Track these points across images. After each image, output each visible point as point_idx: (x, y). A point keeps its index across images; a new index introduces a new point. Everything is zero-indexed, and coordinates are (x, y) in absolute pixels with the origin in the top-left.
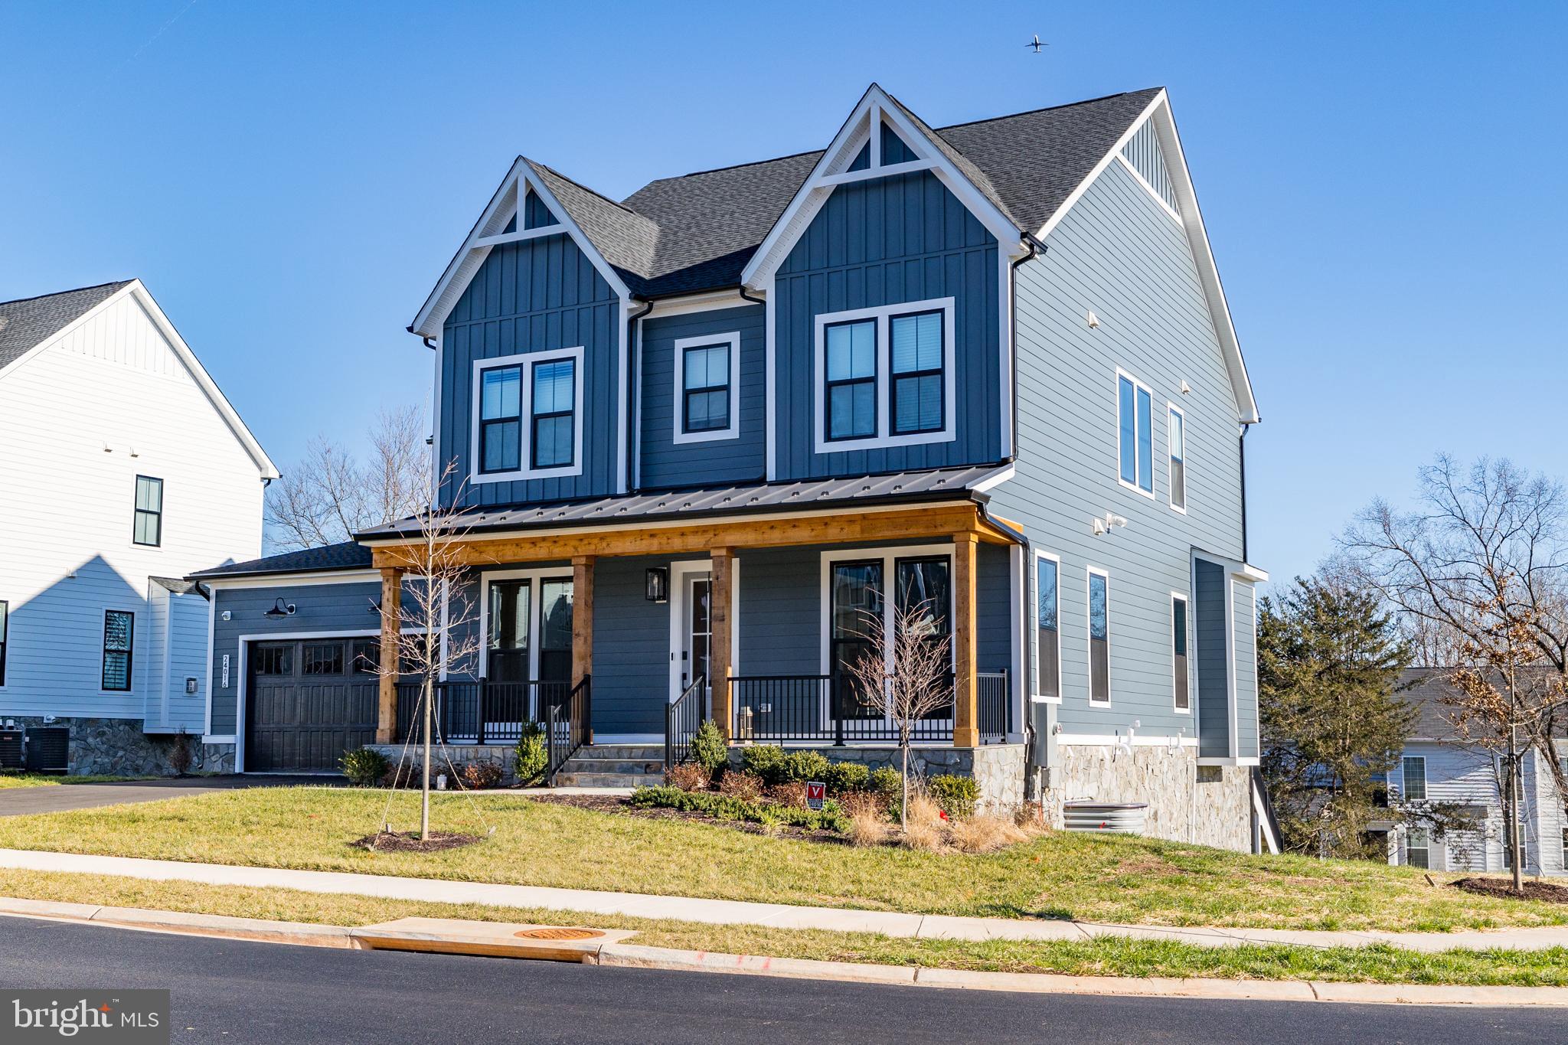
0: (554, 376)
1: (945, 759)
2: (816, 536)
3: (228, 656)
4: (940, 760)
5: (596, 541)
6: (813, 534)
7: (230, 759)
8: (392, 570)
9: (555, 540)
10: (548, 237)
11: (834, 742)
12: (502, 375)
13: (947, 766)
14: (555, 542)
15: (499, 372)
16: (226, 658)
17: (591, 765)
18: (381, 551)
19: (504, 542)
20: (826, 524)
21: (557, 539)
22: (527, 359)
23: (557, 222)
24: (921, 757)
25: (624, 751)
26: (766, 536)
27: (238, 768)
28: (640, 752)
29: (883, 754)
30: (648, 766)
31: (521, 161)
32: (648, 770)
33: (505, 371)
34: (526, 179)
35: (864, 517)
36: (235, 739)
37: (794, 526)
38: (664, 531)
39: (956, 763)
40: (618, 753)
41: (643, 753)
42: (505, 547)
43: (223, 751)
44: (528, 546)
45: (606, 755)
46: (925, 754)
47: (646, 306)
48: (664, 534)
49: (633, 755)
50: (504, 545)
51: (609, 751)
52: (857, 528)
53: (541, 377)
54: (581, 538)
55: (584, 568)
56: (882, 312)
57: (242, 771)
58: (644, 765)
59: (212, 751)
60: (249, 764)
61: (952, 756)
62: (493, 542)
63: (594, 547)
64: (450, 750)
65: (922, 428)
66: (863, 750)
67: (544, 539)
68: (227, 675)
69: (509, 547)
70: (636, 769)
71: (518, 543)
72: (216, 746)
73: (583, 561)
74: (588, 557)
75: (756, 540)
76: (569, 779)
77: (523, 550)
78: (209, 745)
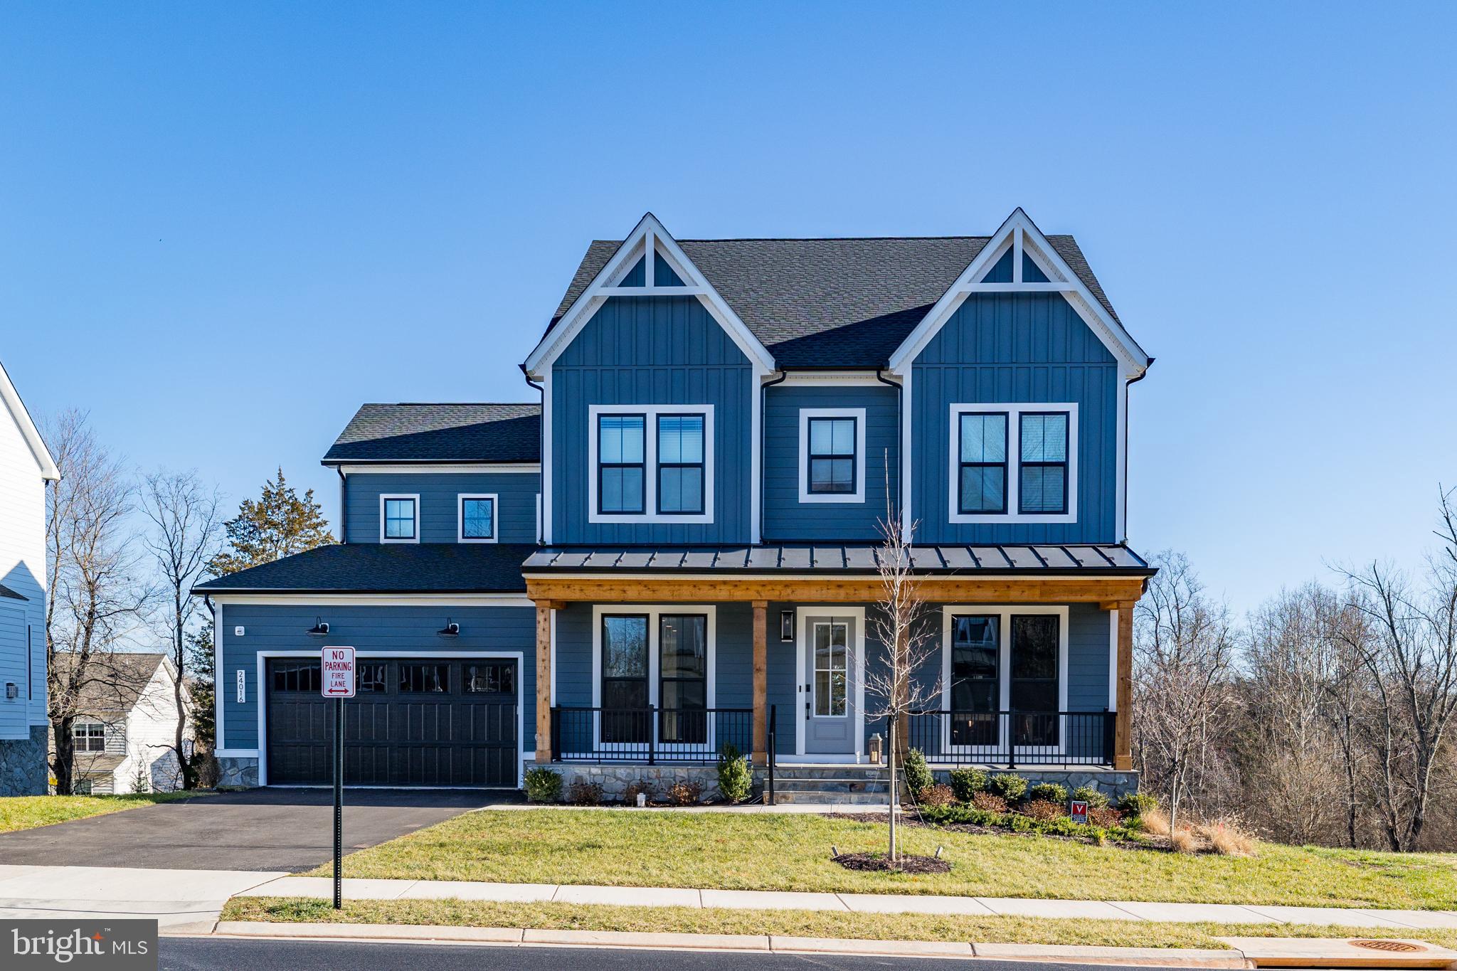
0: (681, 428)
1: (1115, 780)
2: (999, 596)
3: (243, 671)
4: (1111, 781)
5: (779, 587)
6: (997, 593)
7: (251, 772)
8: (549, 602)
9: (736, 584)
10: (672, 297)
11: (1008, 766)
12: (622, 422)
13: (1116, 785)
14: (736, 586)
15: (619, 419)
16: (241, 674)
17: (794, 785)
18: (538, 583)
19: (680, 583)
20: (1008, 587)
21: (738, 584)
22: (651, 411)
23: (683, 284)
24: (1095, 779)
25: (815, 772)
26: (951, 593)
27: (262, 781)
28: (833, 772)
29: (1061, 775)
30: (852, 785)
31: (649, 219)
32: (852, 789)
33: (625, 419)
34: (655, 235)
35: (1044, 582)
36: (258, 753)
37: (979, 587)
38: (851, 583)
39: (1124, 783)
40: (809, 774)
41: (835, 774)
42: (681, 588)
43: (242, 766)
44: (707, 588)
45: (798, 775)
46: (1097, 776)
47: (780, 375)
48: (851, 585)
49: (824, 775)
50: (680, 585)
51: (801, 773)
52: (1038, 592)
53: (664, 428)
54: (763, 584)
55: (765, 611)
56: (1014, 409)
57: (265, 785)
58: (848, 785)
59: (228, 765)
60: (271, 778)
61: (1120, 778)
62: (668, 582)
63: (778, 593)
64: (628, 771)
65: (1045, 510)
66: (1043, 773)
67: (725, 582)
68: (244, 691)
69: (685, 587)
70: (840, 788)
71: (695, 584)
72: (234, 761)
73: (765, 604)
74: (770, 602)
75: (942, 597)
76: (784, 797)
77: (701, 591)
78: (224, 760)
